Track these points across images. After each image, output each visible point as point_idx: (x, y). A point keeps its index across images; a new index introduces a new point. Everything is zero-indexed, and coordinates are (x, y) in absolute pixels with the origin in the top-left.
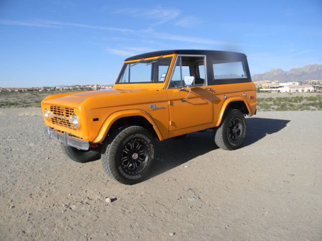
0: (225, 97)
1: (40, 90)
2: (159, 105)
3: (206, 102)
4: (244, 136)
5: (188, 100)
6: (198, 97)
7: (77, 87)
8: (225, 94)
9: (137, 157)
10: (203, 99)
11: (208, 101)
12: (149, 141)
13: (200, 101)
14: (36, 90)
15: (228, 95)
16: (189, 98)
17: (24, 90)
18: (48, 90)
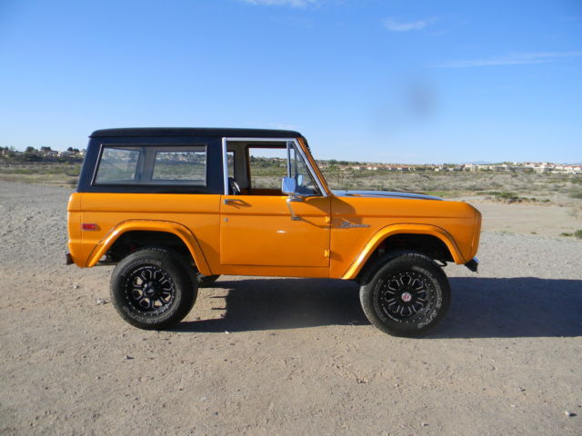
1: (437, 170)
7: (504, 166)
14: (430, 169)
17: (412, 169)
18: (450, 169)
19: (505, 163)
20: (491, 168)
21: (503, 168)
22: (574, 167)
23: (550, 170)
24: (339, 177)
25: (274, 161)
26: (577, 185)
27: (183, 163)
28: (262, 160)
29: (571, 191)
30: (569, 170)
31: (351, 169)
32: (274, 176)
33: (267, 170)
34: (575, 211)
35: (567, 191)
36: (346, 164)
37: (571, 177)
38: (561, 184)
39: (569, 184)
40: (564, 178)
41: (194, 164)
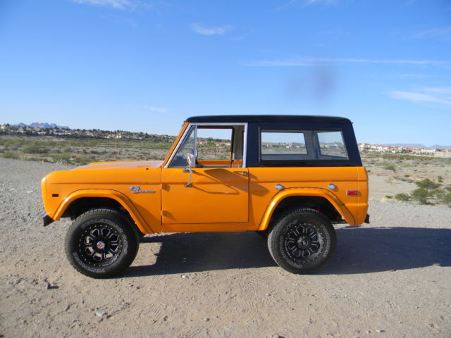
0: (279, 187)
1: (288, 147)
2: (144, 188)
3: (235, 192)
4: (324, 256)
5: (197, 186)
6: (218, 183)
7: (336, 145)
8: (279, 182)
9: (103, 247)
10: (228, 186)
11: (240, 191)
12: (121, 230)
13: (222, 188)
14: (282, 146)
15: (286, 185)
16: (198, 183)
17: (269, 146)
18: (298, 147)
19: (336, 143)
20: (326, 146)
21: (335, 147)
22: (383, 147)
23: (368, 149)
24: (215, 151)
25: (164, 138)
26: (387, 160)
27: (91, 137)
28: (154, 137)
29: (383, 164)
30: (380, 149)
31: (224, 145)
32: (165, 150)
33: (158, 144)
34: (390, 179)
35: (380, 164)
36: (220, 141)
37: (382, 154)
38: (375, 159)
39: (381, 160)
40: (378, 155)
41: (99, 138)
